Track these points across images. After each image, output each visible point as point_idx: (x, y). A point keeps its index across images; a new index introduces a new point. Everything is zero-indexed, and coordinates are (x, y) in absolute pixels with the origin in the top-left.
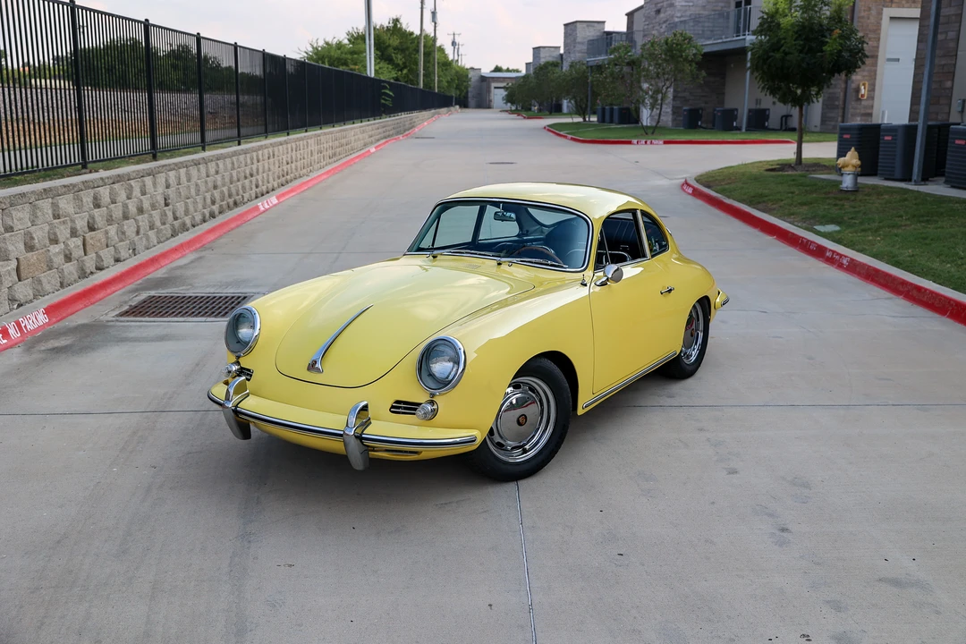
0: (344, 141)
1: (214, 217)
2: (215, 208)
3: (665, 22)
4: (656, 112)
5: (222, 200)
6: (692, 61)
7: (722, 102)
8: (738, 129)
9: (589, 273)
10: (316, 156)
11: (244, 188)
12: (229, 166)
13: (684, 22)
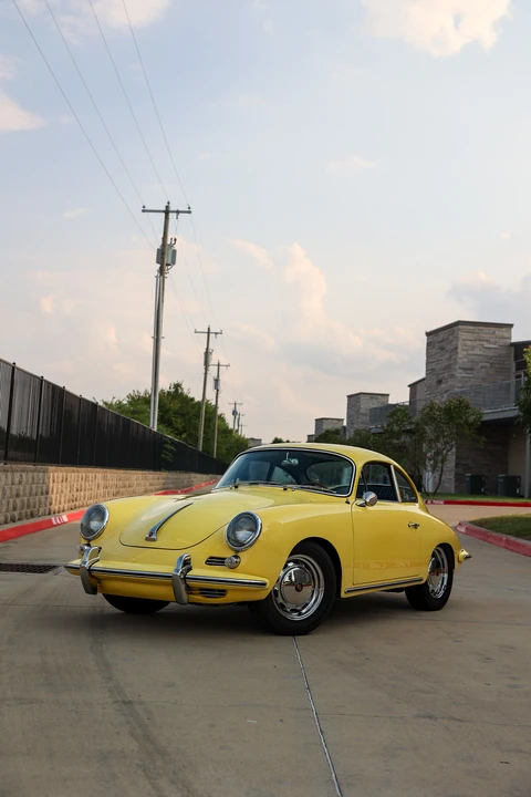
0: (127, 483)
1: (14, 522)
2: (16, 514)
3: (446, 391)
4: (437, 474)
5: (22, 509)
6: (471, 424)
7: (505, 471)
8: (522, 497)
9: (352, 498)
10: (102, 490)
11: (40, 502)
12: (30, 480)
13: (465, 392)
